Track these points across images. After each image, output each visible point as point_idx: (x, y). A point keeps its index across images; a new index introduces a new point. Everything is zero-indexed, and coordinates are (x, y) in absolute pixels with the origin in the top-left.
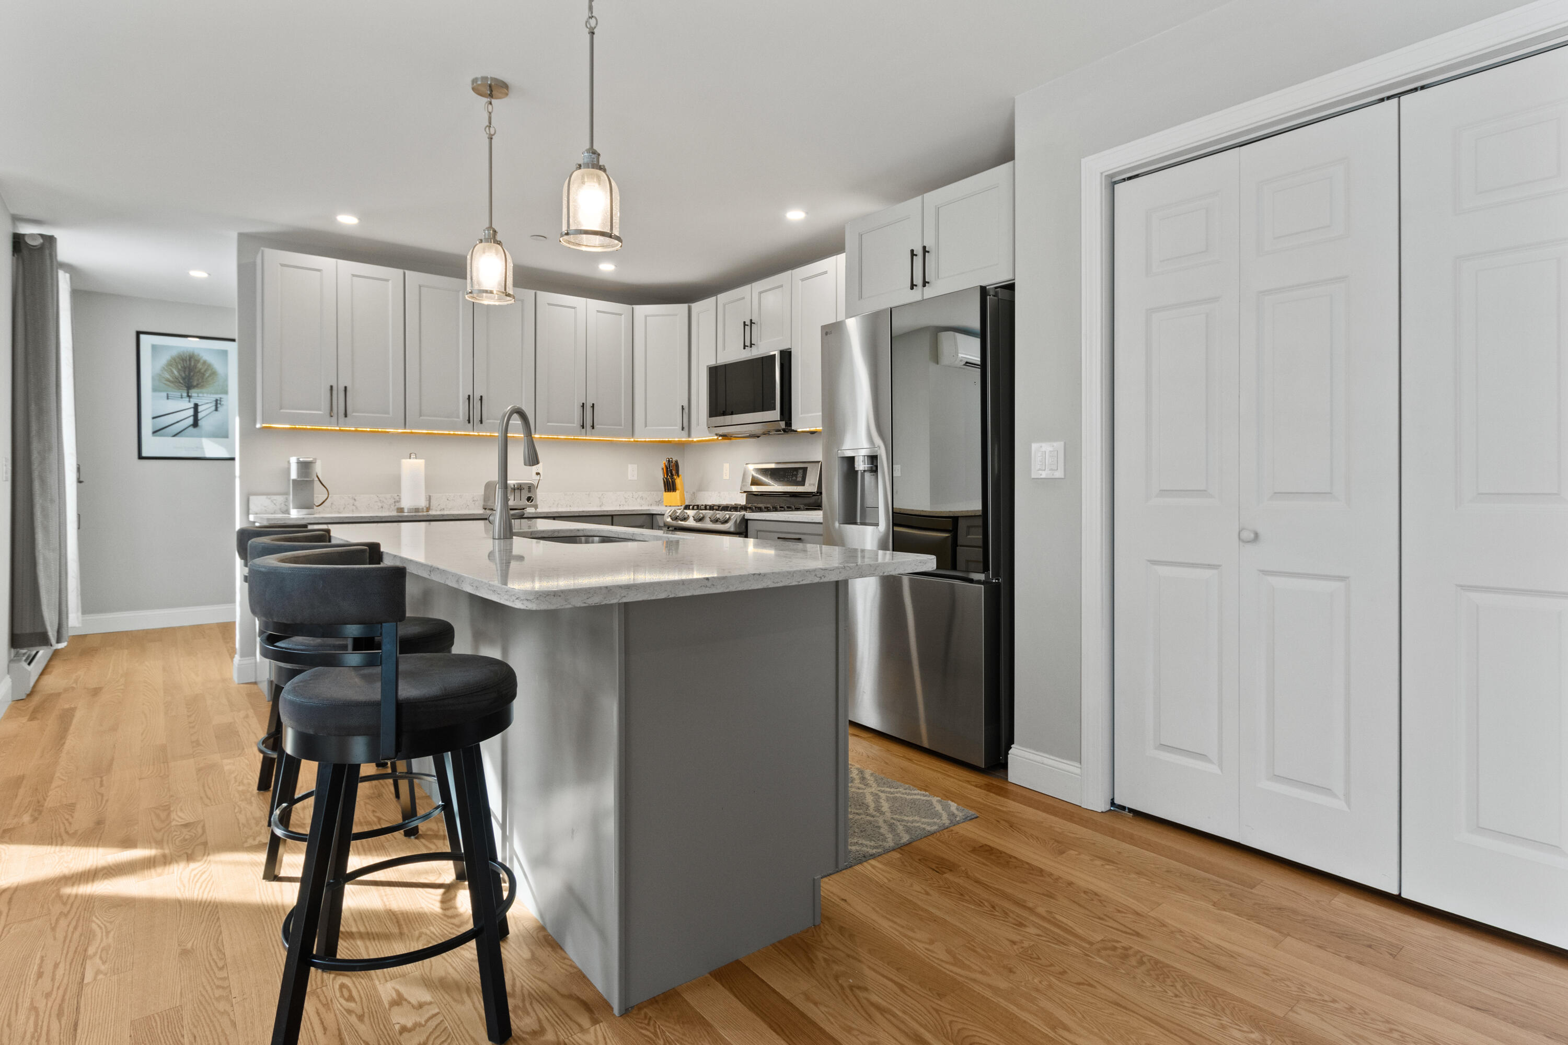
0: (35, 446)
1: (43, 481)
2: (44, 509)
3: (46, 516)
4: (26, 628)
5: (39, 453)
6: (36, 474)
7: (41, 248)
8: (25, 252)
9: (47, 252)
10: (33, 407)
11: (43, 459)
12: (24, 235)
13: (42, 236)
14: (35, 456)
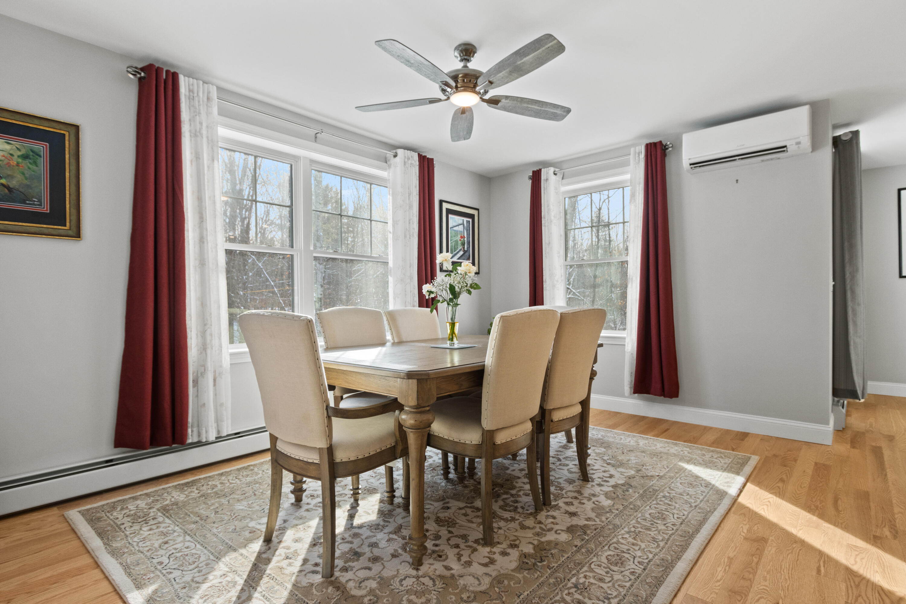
0: (848, 269)
1: (853, 292)
2: (854, 310)
3: (855, 314)
4: (842, 386)
5: (850, 273)
6: (848, 287)
7: (851, 140)
8: (841, 147)
9: (854, 142)
10: (846, 244)
11: (853, 277)
12: (840, 136)
13: (851, 132)
14: (848, 275)
